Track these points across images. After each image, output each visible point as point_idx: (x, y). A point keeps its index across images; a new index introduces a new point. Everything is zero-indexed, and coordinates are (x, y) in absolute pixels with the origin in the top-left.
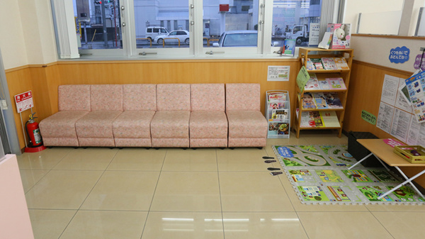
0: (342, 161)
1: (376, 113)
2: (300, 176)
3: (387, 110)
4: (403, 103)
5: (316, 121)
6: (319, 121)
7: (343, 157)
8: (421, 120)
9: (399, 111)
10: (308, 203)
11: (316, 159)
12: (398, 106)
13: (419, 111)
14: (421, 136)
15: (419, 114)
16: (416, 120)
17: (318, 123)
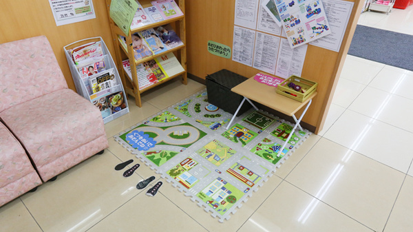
0: (212, 119)
1: (230, 42)
2: (186, 173)
3: (246, 37)
4: (268, 24)
5: (155, 73)
6: (159, 72)
7: (210, 114)
8: (296, 44)
9: (263, 35)
10: (227, 215)
11: (186, 133)
12: (260, 28)
13: (293, 33)
14: (294, 64)
15: (292, 37)
16: (288, 44)
17: (159, 75)
